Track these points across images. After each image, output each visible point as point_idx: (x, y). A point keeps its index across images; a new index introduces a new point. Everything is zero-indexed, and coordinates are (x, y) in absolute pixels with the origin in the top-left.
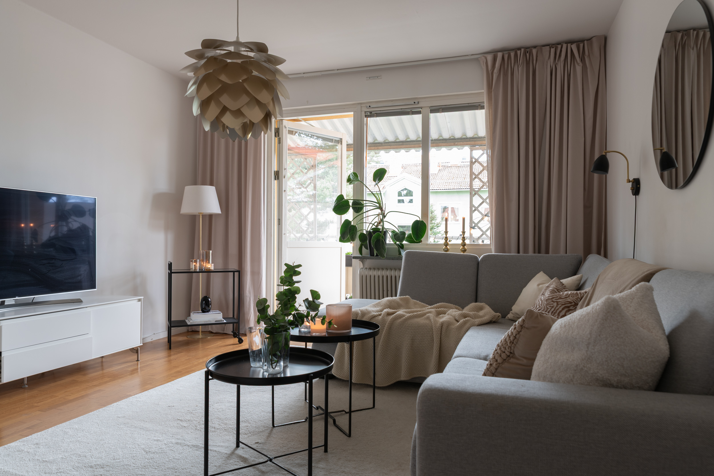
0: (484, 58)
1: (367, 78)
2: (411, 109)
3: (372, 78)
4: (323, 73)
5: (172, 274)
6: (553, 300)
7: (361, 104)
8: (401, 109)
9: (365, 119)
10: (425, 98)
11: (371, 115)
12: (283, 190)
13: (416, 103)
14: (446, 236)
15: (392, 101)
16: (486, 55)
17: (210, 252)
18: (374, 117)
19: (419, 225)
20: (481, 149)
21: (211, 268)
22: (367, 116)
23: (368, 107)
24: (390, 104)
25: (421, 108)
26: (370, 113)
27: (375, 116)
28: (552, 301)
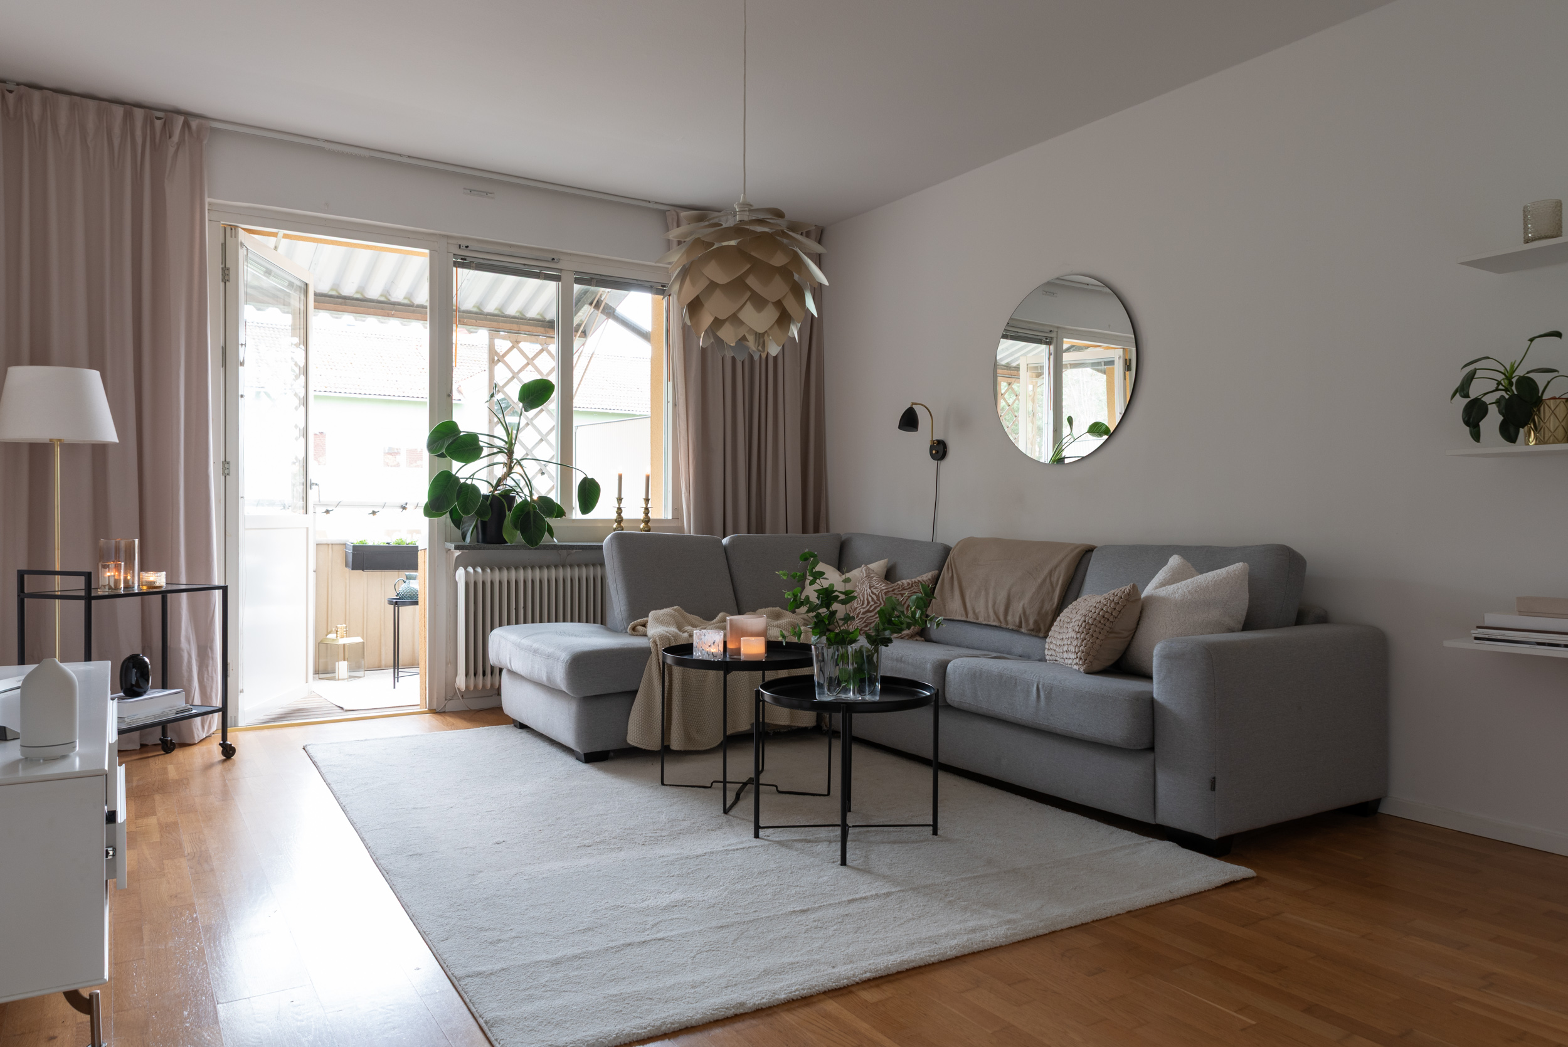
0: (674, 213)
1: (465, 189)
2: (541, 269)
3: (475, 192)
4: (373, 154)
5: (93, 601)
6: (895, 592)
7: (448, 237)
8: (524, 265)
9: (454, 269)
10: (570, 254)
11: (464, 263)
12: (240, 394)
13: (556, 260)
14: (619, 505)
15: (511, 246)
16: (678, 210)
17: (134, 541)
18: (470, 268)
19: (587, 485)
20: (509, 338)
21: (157, 584)
22: (457, 265)
23: (464, 247)
24: (507, 250)
25: (561, 270)
26: (462, 259)
27: (473, 267)
28: (894, 594)
